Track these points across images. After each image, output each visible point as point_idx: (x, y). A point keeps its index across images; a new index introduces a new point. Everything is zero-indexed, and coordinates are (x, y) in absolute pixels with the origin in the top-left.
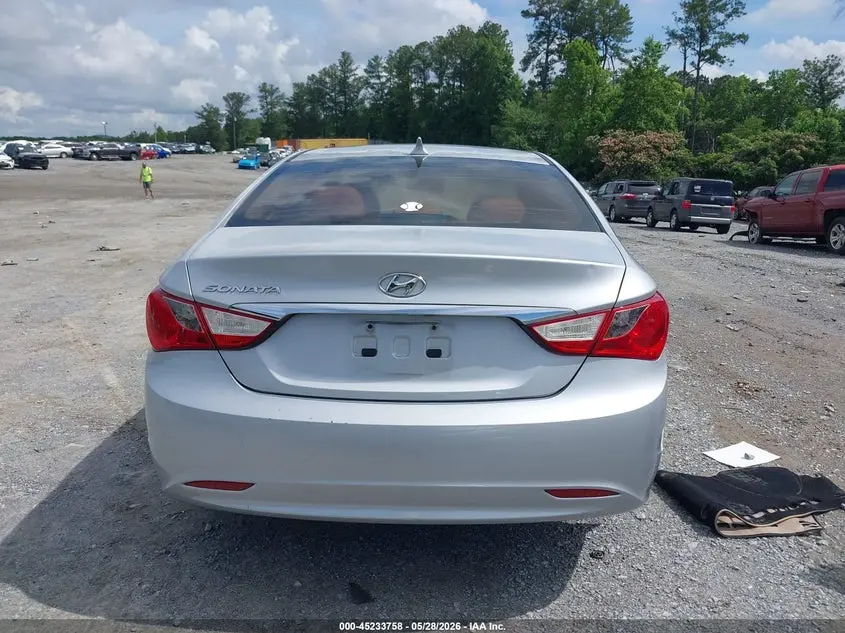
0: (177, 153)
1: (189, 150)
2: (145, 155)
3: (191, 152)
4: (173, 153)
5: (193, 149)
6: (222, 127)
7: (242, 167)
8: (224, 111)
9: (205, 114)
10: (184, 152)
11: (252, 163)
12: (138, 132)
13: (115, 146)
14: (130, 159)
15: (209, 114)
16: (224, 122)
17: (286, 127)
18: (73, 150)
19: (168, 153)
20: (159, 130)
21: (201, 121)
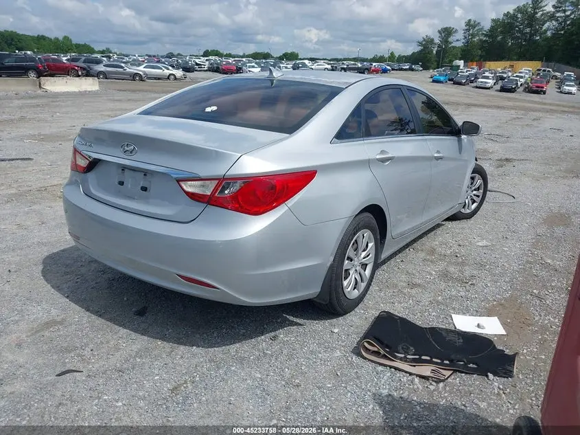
0: (397, 70)
1: (404, 68)
2: (373, 71)
3: (406, 70)
4: (393, 70)
5: (408, 67)
6: (434, 52)
7: (434, 81)
8: (437, 41)
9: (424, 43)
10: (401, 69)
11: (442, 79)
12: (379, 55)
13: (356, 65)
14: (364, 73)
15: (427, 43)
16: (436, 49)
17: (480, 52)
18: (332, 67)
19: (389, 70)
20: (392, 54)
21: (420, 48)
